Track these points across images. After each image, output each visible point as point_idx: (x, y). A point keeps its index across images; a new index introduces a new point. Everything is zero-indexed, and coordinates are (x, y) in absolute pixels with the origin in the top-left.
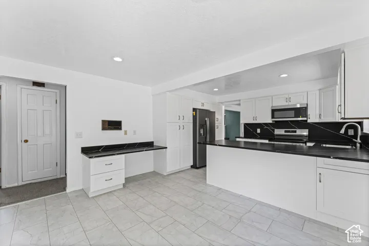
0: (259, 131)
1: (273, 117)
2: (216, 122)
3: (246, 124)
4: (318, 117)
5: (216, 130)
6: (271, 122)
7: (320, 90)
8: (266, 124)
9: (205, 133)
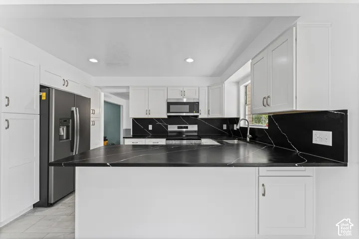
0: (150, 127)
1: (168, 111)
2: (91, 115)
3: (135, 119)
4: (207, 112)
5: (92, 127)
6: (166, 117)
7: (208, 87)
8: (158, 119)
9: (70, 134)
